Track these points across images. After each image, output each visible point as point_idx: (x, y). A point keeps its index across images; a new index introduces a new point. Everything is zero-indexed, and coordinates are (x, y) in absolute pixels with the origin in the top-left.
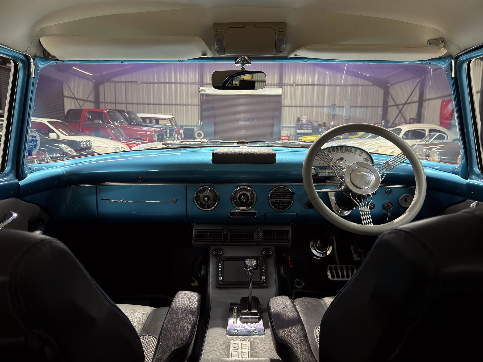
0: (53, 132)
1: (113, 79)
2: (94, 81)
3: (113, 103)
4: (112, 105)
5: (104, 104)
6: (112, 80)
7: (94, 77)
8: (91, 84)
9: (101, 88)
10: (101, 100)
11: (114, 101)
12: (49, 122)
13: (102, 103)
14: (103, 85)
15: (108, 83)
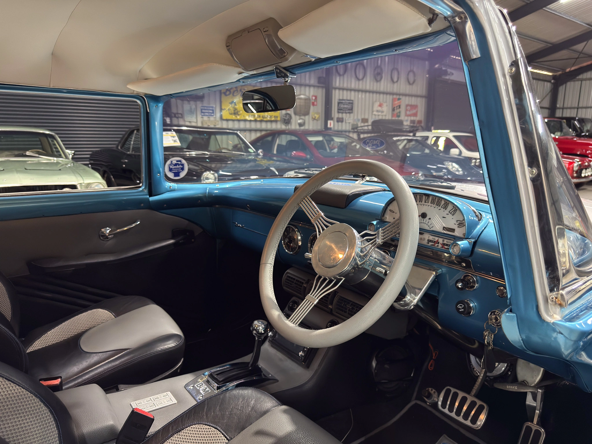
0: (456, 147)
1: (581, 77)
2: (552, 81)
3: (574, 108)
4: (573, 110)
5: (561, 110)
6: (578, 78)
7: (554, 77)
8: (548, 86)
9: (561, 89)
10: (558, 106)
11: (576, 106)
12: (455, 137)
13: (559, 108)
14: (564, 86)
15: (572, 83)
